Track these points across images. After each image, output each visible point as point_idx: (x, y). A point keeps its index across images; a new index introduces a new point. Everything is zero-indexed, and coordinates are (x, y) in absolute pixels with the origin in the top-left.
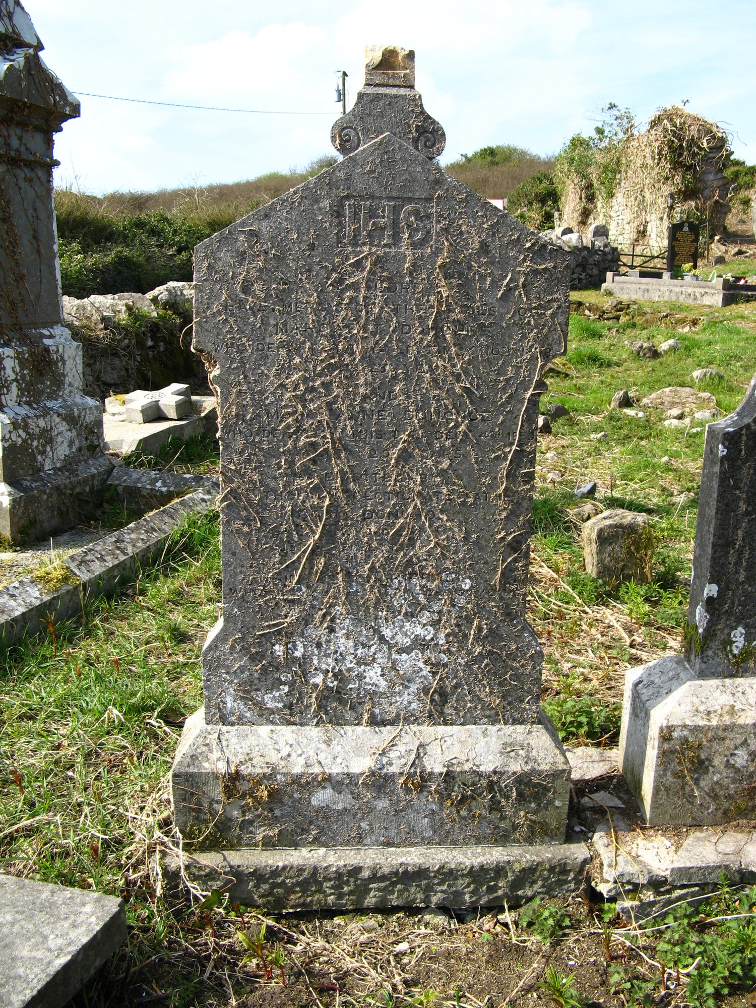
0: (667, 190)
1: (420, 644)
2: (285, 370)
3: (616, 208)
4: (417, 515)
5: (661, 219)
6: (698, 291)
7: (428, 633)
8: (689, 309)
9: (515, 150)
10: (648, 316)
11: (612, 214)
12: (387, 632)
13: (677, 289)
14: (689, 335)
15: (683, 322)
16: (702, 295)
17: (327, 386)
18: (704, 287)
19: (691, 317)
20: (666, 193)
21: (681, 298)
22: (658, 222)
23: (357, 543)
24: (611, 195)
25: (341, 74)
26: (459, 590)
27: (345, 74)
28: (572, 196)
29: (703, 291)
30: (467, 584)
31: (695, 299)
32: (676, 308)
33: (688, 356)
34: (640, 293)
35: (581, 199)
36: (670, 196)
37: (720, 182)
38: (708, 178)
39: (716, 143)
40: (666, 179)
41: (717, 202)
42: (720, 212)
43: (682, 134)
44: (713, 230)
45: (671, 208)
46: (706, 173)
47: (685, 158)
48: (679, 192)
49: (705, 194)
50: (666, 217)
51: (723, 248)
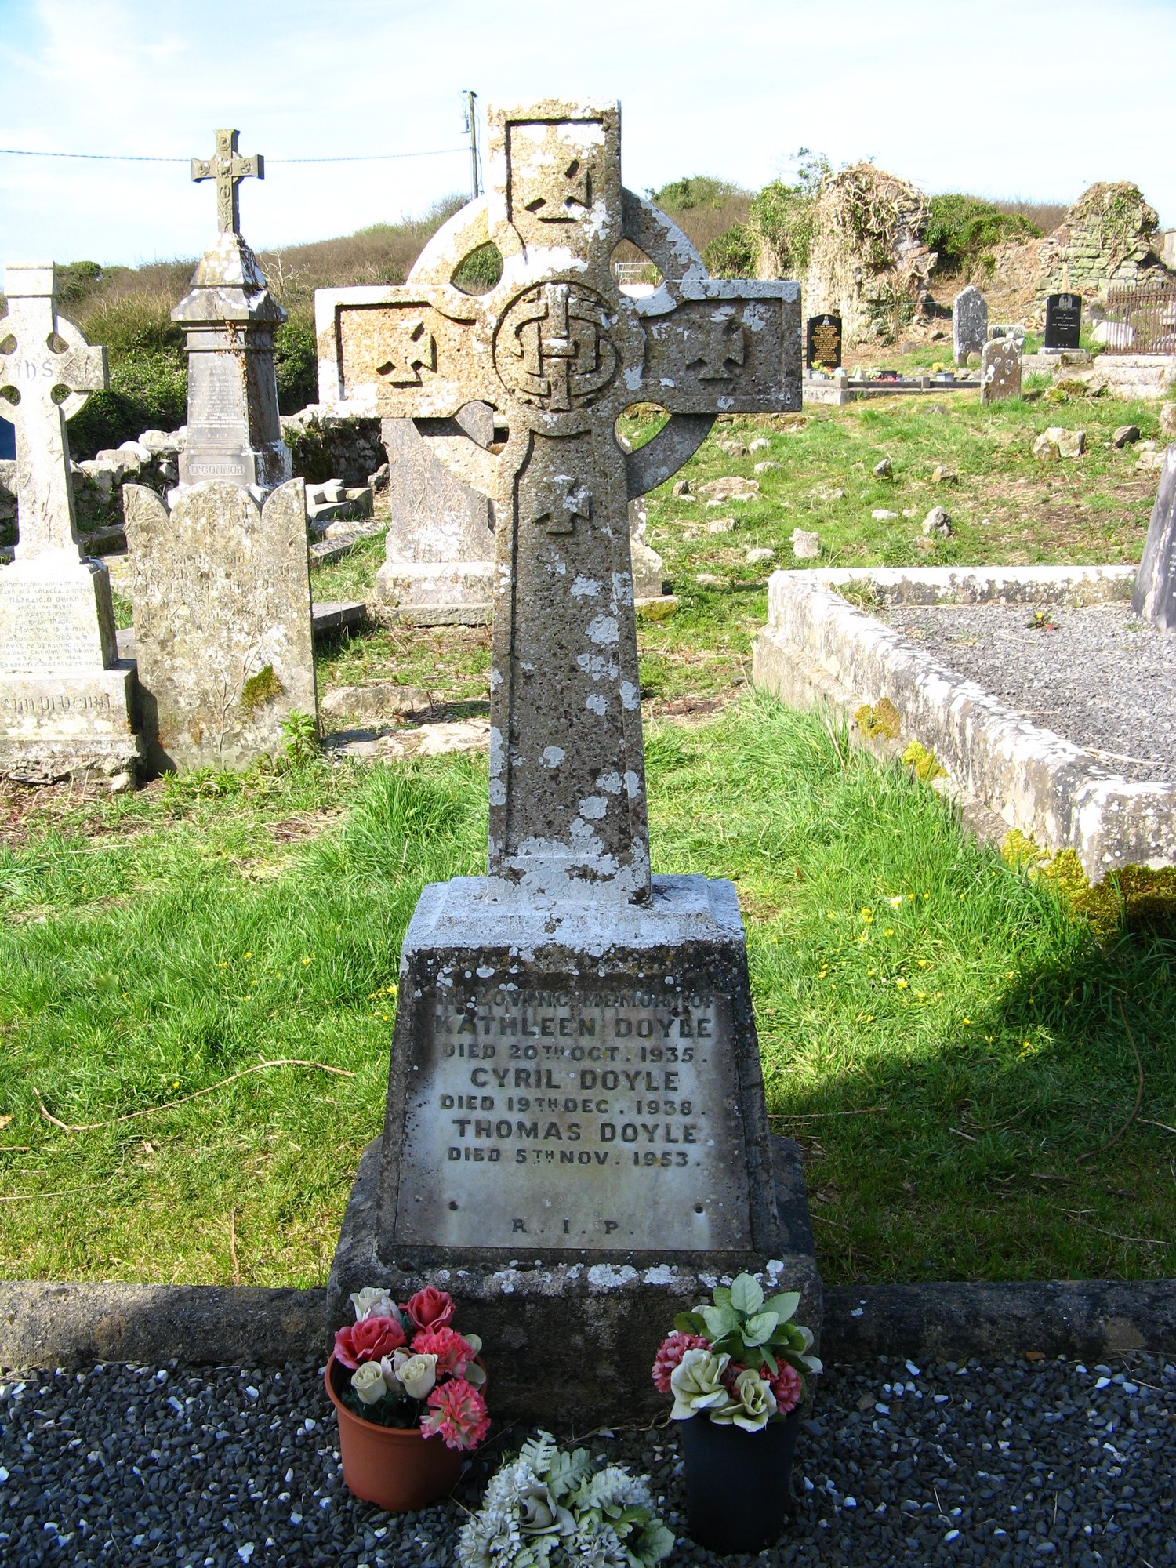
0: (854, 262)
3: (811, 280)
5: (851, 297)
6: (820, 390)
9: (718, 185)
12: (444, 530)
16: (823, 394)
18: (825, 386)
20: (853, 267)
22: (849, 302)
23: (433, 500)
24: (805, 264)
25: (468, 94)
26: (466, 515)
27: (473, 94)
28: (767, 262)
29: (823, 389)
30: (468, 513)
31: (817, 398)
36: (859, 271)
37: (917, 252)
38: (902, 247)
39: (909, 205)
40: (853, 250)
41: (913, 276)
42: (918, 288)
43: (869, 197)
44: (910, 309)
45: (860, 284)
46: (899, 241)
47: (873, 225)
48: (868, 265)
49: (899, 267)
50: (855, 295)
51: (922, 331)
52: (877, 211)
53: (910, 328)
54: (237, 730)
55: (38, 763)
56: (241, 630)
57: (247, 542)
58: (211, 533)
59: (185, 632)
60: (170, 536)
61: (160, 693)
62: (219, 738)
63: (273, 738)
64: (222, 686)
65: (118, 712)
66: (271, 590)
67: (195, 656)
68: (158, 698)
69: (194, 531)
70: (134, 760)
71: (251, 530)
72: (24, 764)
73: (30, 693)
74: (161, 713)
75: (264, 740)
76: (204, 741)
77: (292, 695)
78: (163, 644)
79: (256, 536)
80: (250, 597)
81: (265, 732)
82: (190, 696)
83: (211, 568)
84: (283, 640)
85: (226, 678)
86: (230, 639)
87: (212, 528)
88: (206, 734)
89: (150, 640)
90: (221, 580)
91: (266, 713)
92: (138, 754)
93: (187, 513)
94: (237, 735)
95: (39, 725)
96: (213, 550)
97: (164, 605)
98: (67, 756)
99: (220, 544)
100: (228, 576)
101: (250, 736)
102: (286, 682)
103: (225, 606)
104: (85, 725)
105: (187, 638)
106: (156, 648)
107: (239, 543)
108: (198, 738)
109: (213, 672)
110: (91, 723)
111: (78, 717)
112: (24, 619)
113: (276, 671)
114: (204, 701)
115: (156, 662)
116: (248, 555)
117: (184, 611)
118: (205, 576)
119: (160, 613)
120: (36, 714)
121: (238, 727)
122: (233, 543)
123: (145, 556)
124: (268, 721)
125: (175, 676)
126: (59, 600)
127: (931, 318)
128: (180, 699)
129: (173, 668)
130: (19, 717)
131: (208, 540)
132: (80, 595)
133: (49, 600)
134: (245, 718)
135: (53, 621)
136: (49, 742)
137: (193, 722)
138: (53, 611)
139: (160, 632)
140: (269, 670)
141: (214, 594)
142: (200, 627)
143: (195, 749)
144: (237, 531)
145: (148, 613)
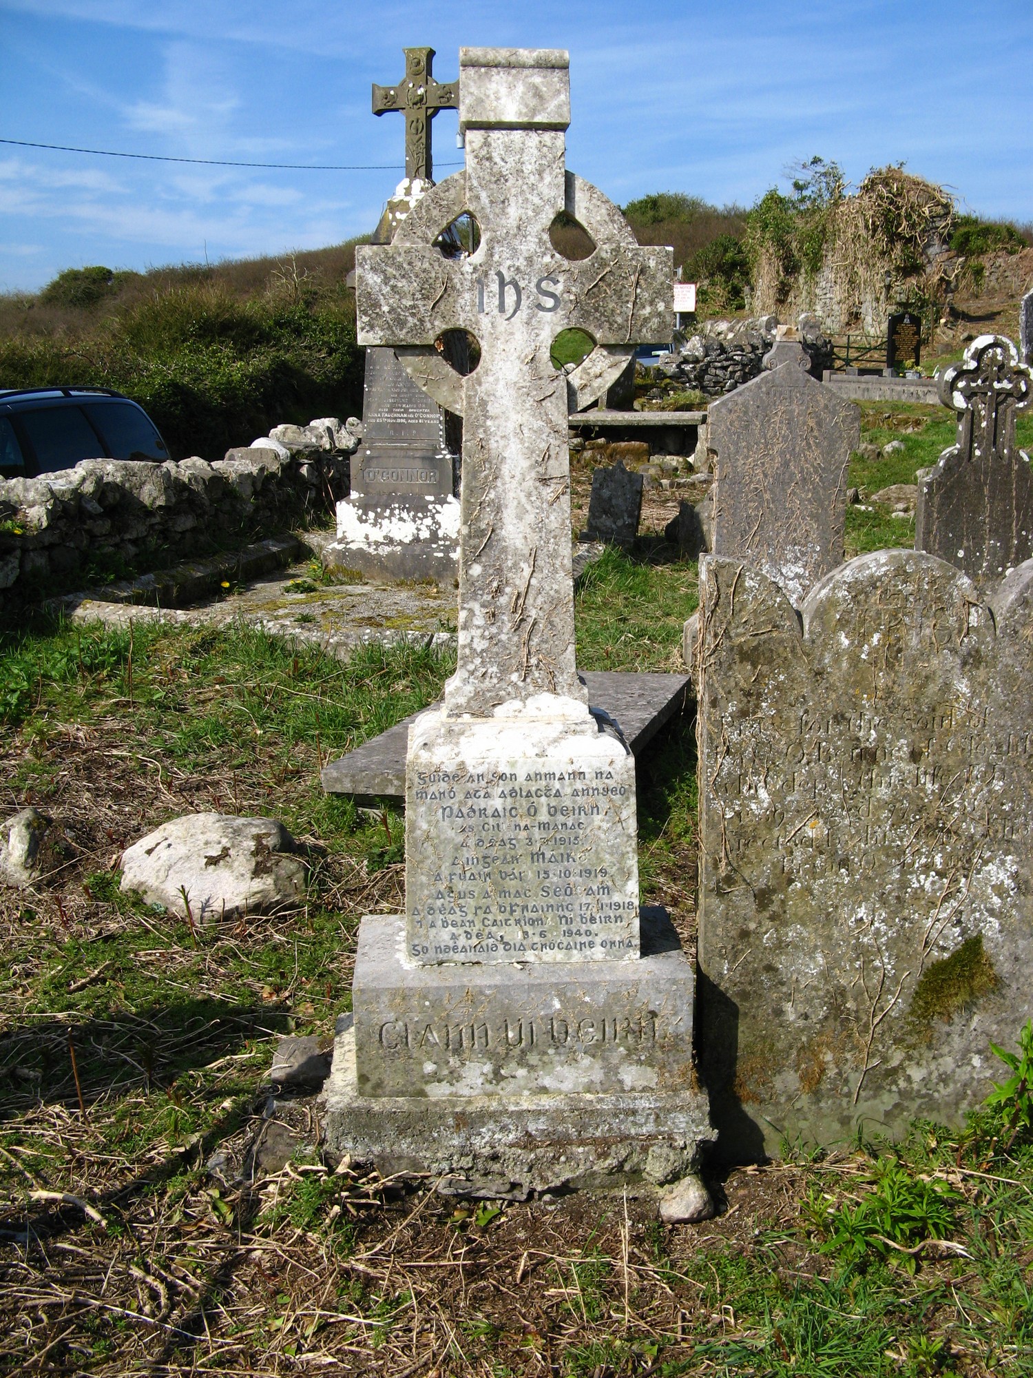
0: (882, 266)
1: (798, 576)
2: (747, 457)
3: (823, 284)
4: (797, 518)
5: (877, 300)
6: (921, 390)
7: (801, 571)
8: (910, 408)
9: (684, 200)
10: (870, 418)
11: (817, 291)
12: (784, 571)
13: (899, 388)
14: (913, 436)
15: (906, 422)
16: (925, 394)
17: (763, 464)
18: (927, 386)
19: (913, 417)
20: (882, 271)
21: (904, 397)
22: (875, 304)
23: (773, 530)
24: (815, 269)
26: (815, 551)
28: (766, 268)
29: (926, 390)
30: (818, 549)
31: (918, 398)
32: (896, 407)
33: (911, 457)
34: (859, 392)
35: (778, 272)
36: (888, 273)
37: (945, 256)
38: (932, 251)
39: (940, 210)
40: (883, 253)
41: (942, 279)
42: (946, 291)
43: (900, 201)
44: (938, 312)
45: (889, 287)
46: (928, 245)
47: (904, 228)
48: (898, 269)
49: (928, 270)
50: (882, 297)
51: (951, 333)
52: (908, 217)
53: (938, 331)
54: (894, 1063)
55: (495, 1158)
56: (927, 868)
57: (963, 686)
58: (890, 666)
59: (813, 873)
60: (801, 672)
61: (745, 995)
62: (856, 1079)
63: (963, 1074)
64: (876, 979)
65: (672, 1046)
66: (998, 785)
67: (830, 919)
68: (743, 1006)
69: (855, 660)
70: (703, 1146)
71: (972, 660)
72: (466, 1162)
73: (482, 1012)
74: (744, 1035)
75: (944, 1079)
76: (825, 1086)
77: (1010, 993)
78: (763, 898)
79: (981, 673)
80: (956, 800)
81: (948, 1063)
82: (809, 1001)
83: (881, 738)
84: (1009, 883)
85: (885, 962)
86: (904, 884)
87: (893, 653)
88: (832, 1072)
89: (738, 890)
90: (899, 766)
91: (956, 1028)
92: (713, 1135)
93: (843, 623)
94: (893, 1072)
95: (497, 1077)
96: (889, 703)
97: (775, 818)
98: (560, 1142)
99: (906, 689)
100: (915, 756)
101: (917, 1074)
102: (1004, 966)
103: (900, 818)
104: (598, 1075)
105: (816, 886)
106: (747, 905)
107: (947, 687)
108: (813, 1082)
109: (862, 951)
110: (611, 1070)
111: (586, 1061)
112: (470, 853)
113: (987, 946)
114: (836, 1009)
115: (745, 934)
116: (959, 714)
117: (814, 830)
118: (869, 757)
119: (763, 832)
120: (490, 1055)
121: (897, 1057)
122: (933, 688)
123: (743, 713)
124: (957, 1043)
125: (781, 963)
126: (553, 811)
127: (956, 320)
128: (788, 1007)
129: (780, 946)
130: (453, 1061)
131: (882, 680)
132: (603, 803)
133: (533, 811)
134: (912, 1039)
135: (537, 856)
136: (520, 1114)
137: (810, 1051)
138: (537, 834)
139: (760, 875)
140: (972, 947)
141: (882, 792)
142: (844, 863)
143: (804, 1101)
144: (943, 662)
145: (740, 834)
